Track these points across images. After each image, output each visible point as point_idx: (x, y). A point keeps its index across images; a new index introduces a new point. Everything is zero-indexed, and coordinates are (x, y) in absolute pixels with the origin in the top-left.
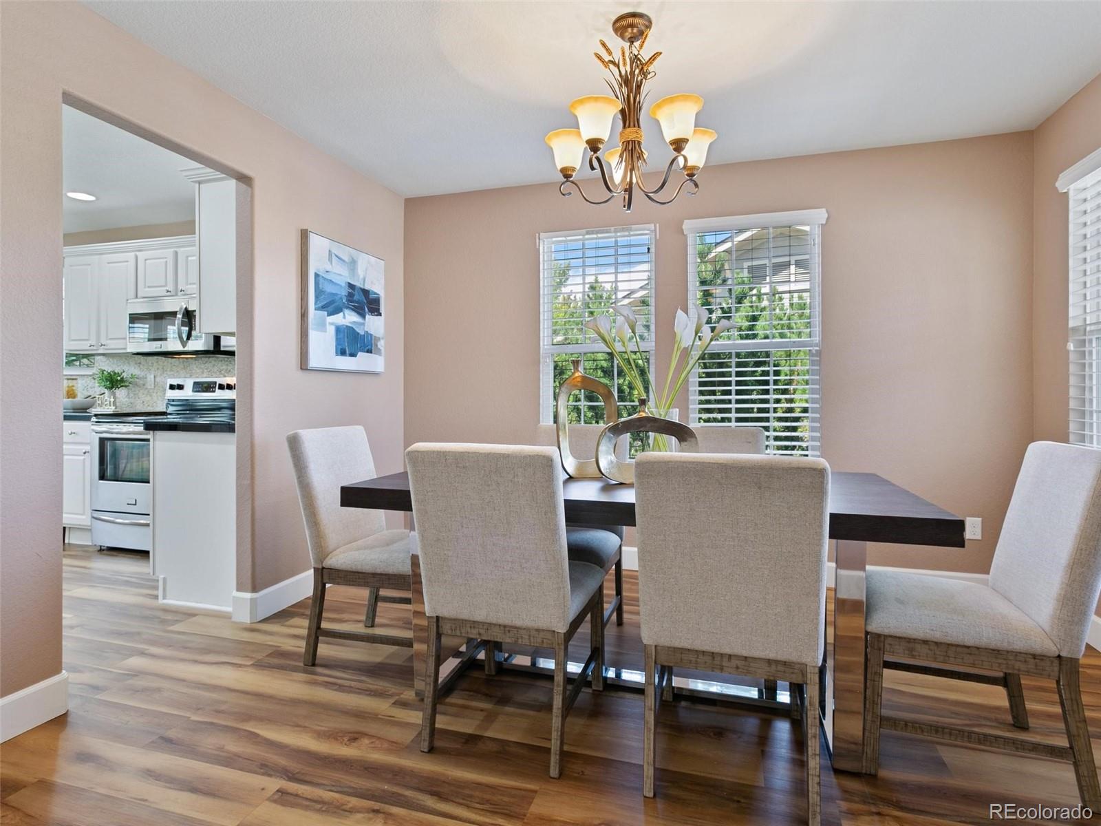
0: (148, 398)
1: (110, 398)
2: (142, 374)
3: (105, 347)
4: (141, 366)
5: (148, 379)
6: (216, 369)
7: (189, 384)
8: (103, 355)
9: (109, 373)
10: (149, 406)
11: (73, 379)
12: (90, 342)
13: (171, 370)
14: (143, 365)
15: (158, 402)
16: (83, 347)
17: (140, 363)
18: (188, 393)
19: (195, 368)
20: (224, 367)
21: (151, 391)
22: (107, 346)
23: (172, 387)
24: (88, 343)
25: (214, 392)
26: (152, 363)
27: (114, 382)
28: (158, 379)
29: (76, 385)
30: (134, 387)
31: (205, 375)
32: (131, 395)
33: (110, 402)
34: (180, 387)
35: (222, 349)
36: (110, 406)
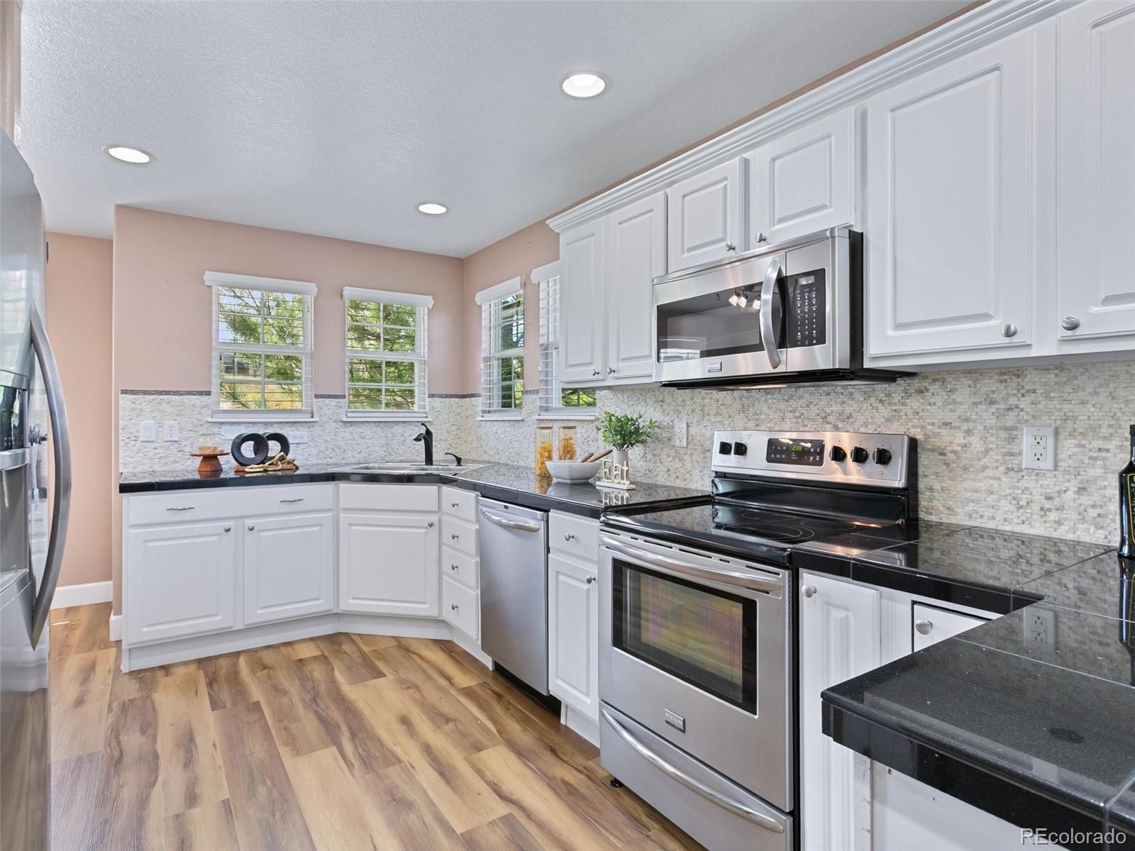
0: (677, 464)
1: (623, 466)
2: (666, 420)
3: (615, 375)
4: (665, 407)
5: (677, 430)
6: (814, 411)
7: (757, 443)
8: (609, 388)
9: (619, 420)
10: (677, 477)
11: (570, 428)
12: (593, 367)
13: (717, 414)
14: (669, 404)
15: (694, 472)
16: (582, 376)
17: (662, 401)
18: (756, 464)
19: (765, 409)
20: (836, 408)
21: (682, 451)
22: (619, 372)
23: (725, 449)
24: (591, 369)
25: (820, 463)
26: (684, 401)
27: (627, 434)
28: (693, 431)
29: (574, 436)
30: (654, 442)
31: (788, 425)
32: (649, 456)
33: (622, 471)
34: (741, 449)
35: (867, 364)
36: (622, 478)
